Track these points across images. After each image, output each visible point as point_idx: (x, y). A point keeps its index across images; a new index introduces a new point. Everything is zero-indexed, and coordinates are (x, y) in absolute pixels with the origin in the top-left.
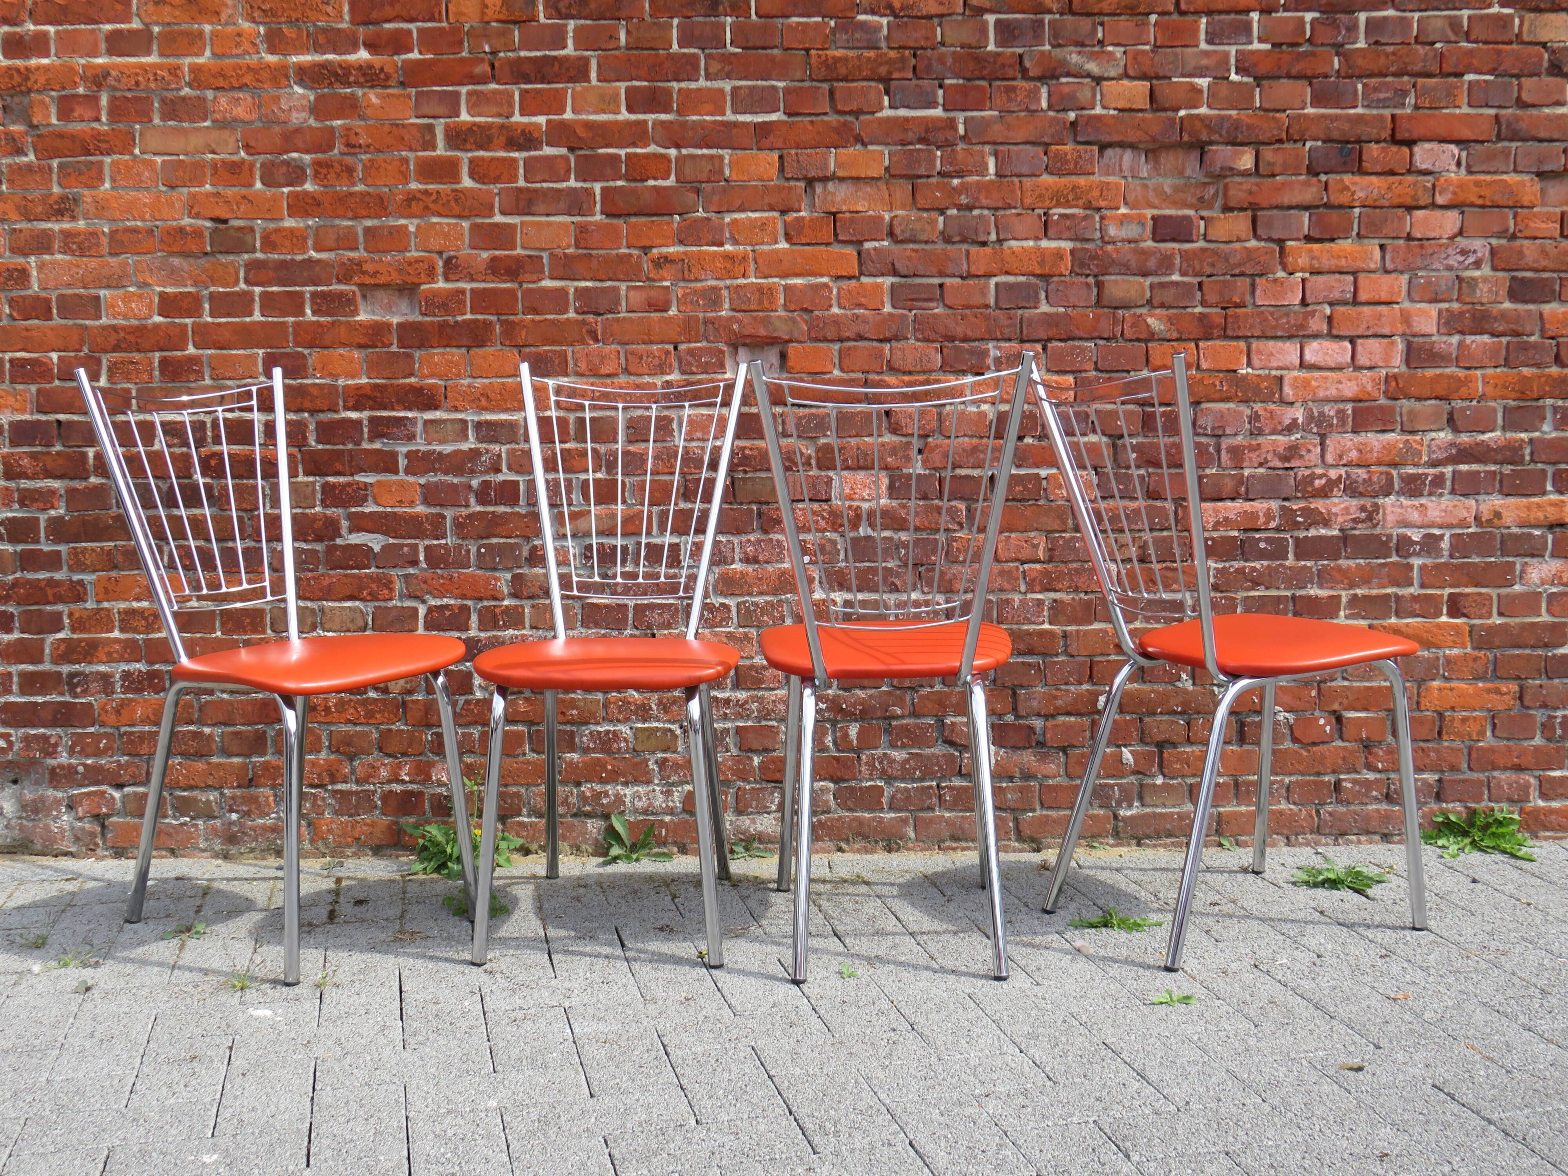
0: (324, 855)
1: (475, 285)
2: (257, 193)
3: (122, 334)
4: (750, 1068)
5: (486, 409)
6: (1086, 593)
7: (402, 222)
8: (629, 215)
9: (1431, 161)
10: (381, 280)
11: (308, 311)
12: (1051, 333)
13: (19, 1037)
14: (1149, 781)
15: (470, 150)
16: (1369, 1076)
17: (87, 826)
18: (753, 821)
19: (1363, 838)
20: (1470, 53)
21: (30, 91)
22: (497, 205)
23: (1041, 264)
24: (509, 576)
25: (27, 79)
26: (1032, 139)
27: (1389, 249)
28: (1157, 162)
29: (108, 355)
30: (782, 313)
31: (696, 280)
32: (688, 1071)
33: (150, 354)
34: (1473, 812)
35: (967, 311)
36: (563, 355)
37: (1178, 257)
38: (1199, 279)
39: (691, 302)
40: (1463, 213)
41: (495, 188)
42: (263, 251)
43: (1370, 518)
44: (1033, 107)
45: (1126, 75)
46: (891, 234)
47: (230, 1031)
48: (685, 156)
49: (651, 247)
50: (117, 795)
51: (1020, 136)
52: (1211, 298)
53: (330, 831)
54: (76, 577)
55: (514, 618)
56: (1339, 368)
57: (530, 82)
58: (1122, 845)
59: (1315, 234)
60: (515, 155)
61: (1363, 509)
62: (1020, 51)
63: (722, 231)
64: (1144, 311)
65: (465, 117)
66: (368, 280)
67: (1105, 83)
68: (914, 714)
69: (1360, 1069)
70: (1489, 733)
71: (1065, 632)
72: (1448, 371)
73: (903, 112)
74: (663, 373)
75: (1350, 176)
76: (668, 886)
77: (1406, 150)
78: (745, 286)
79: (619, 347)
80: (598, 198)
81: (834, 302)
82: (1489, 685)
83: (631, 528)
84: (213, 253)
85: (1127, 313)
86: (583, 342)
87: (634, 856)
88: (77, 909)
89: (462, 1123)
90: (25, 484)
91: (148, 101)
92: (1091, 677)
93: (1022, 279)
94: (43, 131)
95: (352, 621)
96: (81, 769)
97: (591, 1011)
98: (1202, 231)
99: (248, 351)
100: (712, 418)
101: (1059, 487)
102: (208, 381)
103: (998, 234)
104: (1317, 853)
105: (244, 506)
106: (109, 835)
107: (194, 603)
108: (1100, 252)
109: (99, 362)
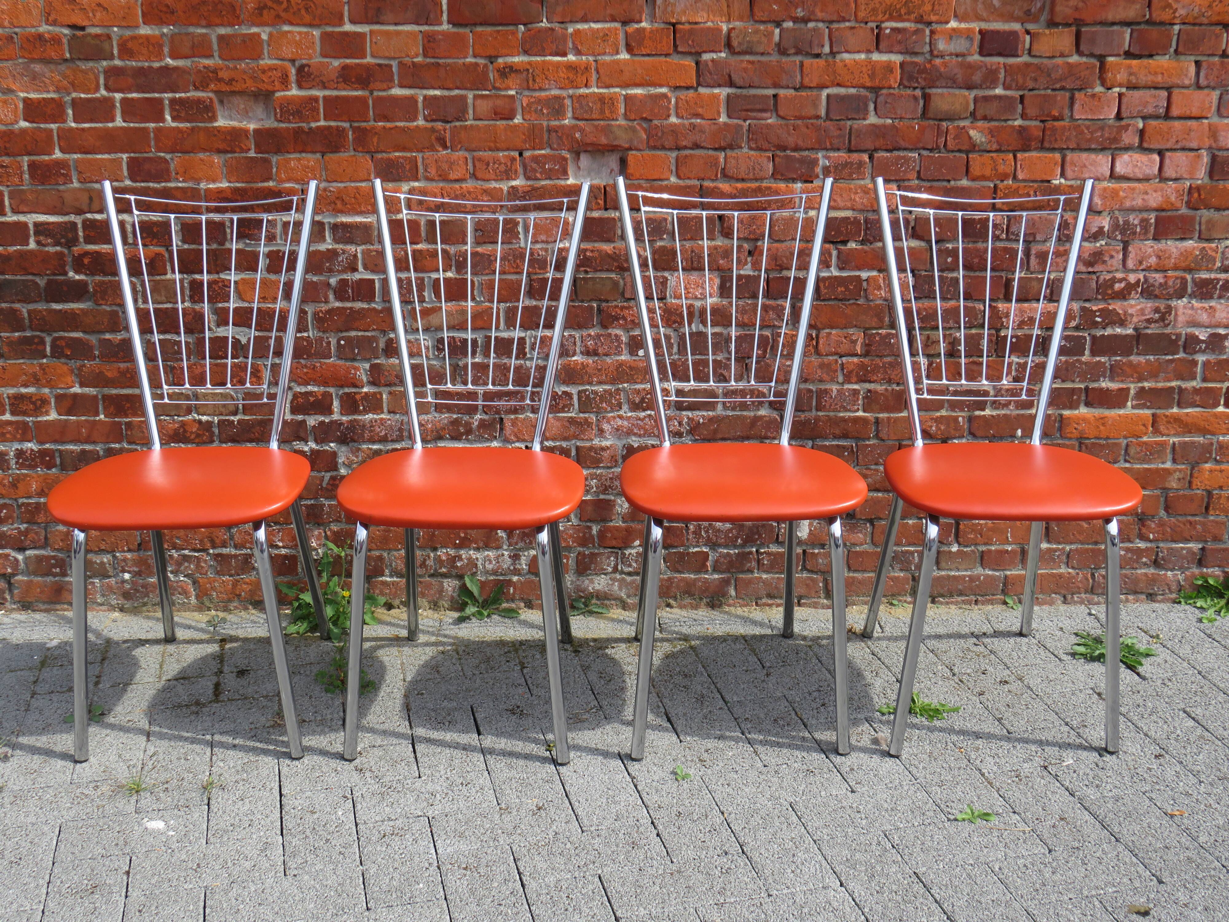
0: (208, 609)
1: (327, 93)
5: (342, 212)
7: (254, 30)
8: (475, 24)
10: (237, 87)
11: (168, 117)
12: (877, 144)
16: (1155, 921)
18: (592, 581)
19: (1131, 597)
22: (346, 14)
23: (872, 76)
24: (367, 366)
27: (1204, 65)
30: (622, 122)
31: (541, 89)
33: (19, 158)
35: (799, 122)
36: (414, 162)
37: (1002, 71)
38: (1021, 93)
39: (536, 111)
42: (120, 58)
43: (1162, 319)
46: (729, 45)
47: (127, 850)
49: (497, 57)
50: (20, 557)
52: (1032, 111)
53: (213, 588)
55: (374, 403)
56: (1147, 179)
59: (1135, 50)
61: (1157, 310)
63: (565, 41)
64: (967, 123)
66: (226, 88)
69: (1146, 914)
71: (877, 419)
74: (509, 179)
76: (516, 651)
78: (587, 95)
79: (467, 154)
80: (445, 7)
81: (672, 112)
83: (480, 323)
84: (72, 60)
85: (951, 125)
86: (432, 148)
87: (486, 613)
93: (853, 91)
95: (224, 406)
97: (452, 824)
98: (1027, 45)
99: (113, 156)
100: (555, 222)
101: (879, 288)
102: (76, 184)
103: (831, 47)
104: (1090, 614)
105: (118, 301)
106: (16, 591)
107: (77, 389)
108: (928, 66)
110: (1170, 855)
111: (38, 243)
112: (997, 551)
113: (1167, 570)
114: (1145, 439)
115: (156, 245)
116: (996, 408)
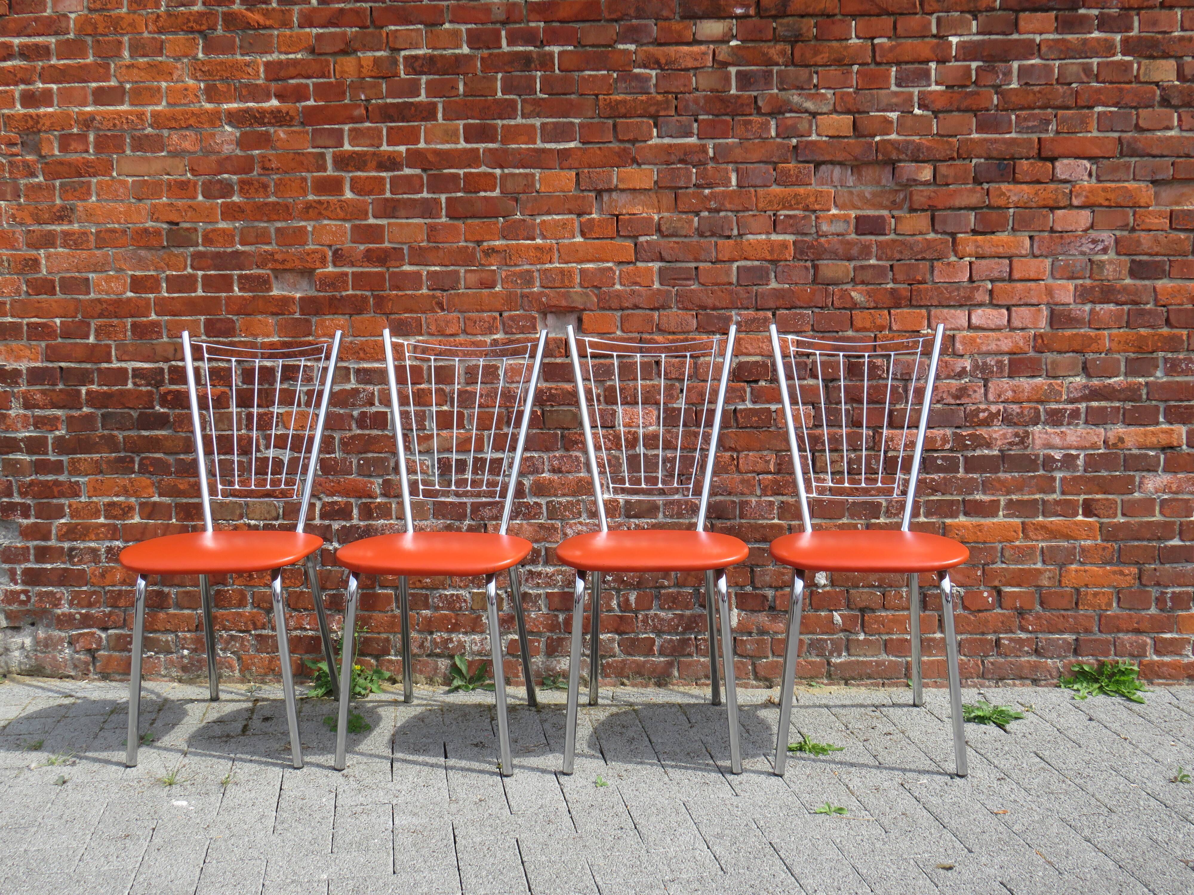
0: (249, 681)
1: (355, 269)
2: (200, 203)
3: (105, 306)
4: (511, 855)
5: (363, 359)
7: (303, 223)
8: (466, 218)
9: (1068, 173)
10: (288, 266)
11: (236, 289)
12: (778, 305)
13: (12, 817)
14: (854, 637)
15: (351, 171)
16: (955, 874)
17: (82, 657)
18: (559, 662)
19: (1017, 682)
20: (1098, 91)
21: (39, 131)
22: (370, 211)
23: (771, 252)
24: (380, 481)
25: (38, 122)
26: (764, 159)
27: (1036, 239)
28: (860, 175)
29: (95, 321)
30: (578, 289)
31: (516, 265)
32: (466, 856)
33: (124, 320)
34: (1102, 664)
35: (716, 288)
36: (419, 321)
37: (874, 246)
38: (891, 263)
39: (512, 281)
40: (1093, 212)
41: (369, 199)
42: (203, 245)
43: (1022, 442)
44: (764, 136)
45: (835, 111)
46: (659, 230)
47: (156, 816)
48: (507, 174)
49: (482, 241)
50: (103, 635)
51: (755, 157)
52: (900, 277)
53: (253, 664)
54: (73, 480)
55: (387, 512)
56: (998, 329)
57: (394, 121)
58: (834, 684)
59: (979, 228)
60: (384, 174)
61: (1017, 435)
62: (755, 93)
63: (534, 229)
64: (849, 287)
65: (347, 147)
66: (279, 266)
67: (819, 117)
68: (677, 585)
69: (950, 868)
70: (1114, 605)
71: (790, 525)
72: (1082, 331)
73: (667, 141)
74: (491, 333)
75: (1006, 184)
76: (490, 710)
77: (1049, 164)
78: (551, 269)
79: (459, 315)
80: (444, 205)
81: (617, 281)
82: (1115, 568)
83: (463, 447)
84: (168, 247)
85: (836, 289)
86: (433, 311)
87: (471, 687)
88: (68, 720)
90: (38, 412)
91: (122, 138)
93: (757, 263)
94: (49, 160)
95: (268, 512)
96: (78, 616)
97: (410, 808)
98: (893, 227)
99: (194, 318)
100: (520, 367)
102: (165, 339)
103: (739, 230)
104: (979, 694)
105: (189, 428)
106: (98, 664)
107: (156, 499)
108: (815, 243)
109: (89, 324)
110: (986, 836)
111: (135, 384)
112: (898, 640)
113: (1047, 658)
114: (1017, 543)
115: (220, 385)
116: (888, 517)
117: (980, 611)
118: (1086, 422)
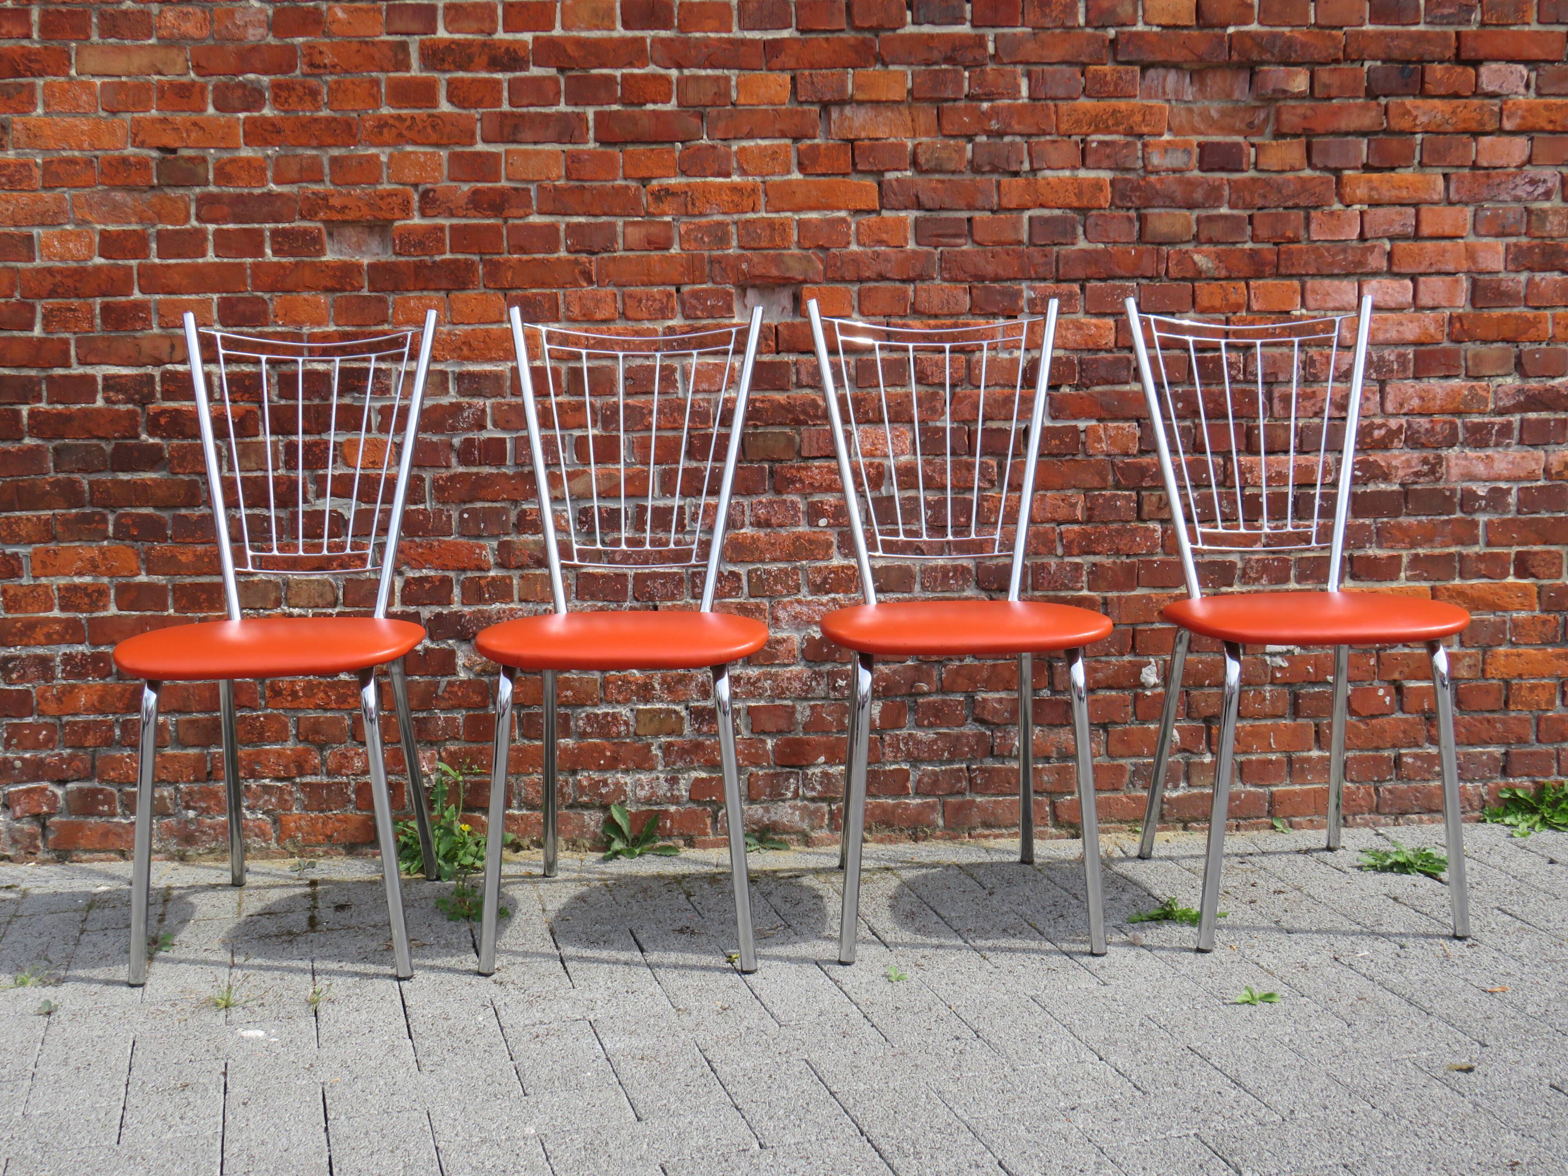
0: (292, 855)
1: (455, 221)
2: (209, 119)
3: (59, 278)
4: (807, 1083)
5: (468, 359)
6: (1128, 556)
7: (372, 151)
8: (626, 143)
9: (1498, 83)
10: (351, 215)
11: (268, 251)
12: (1089, 272)
14: (1195, 759)
15: (449, 71)
16: (1481, 1077)
17: (26, 827)
18: (767, 810)
19: (1425, 817)
22: (478, 132)
23: (1079, 195)
24: (495, 544)
26: (1068, 58)
27: (1454, 179)
28: (1203, 84)
29: (43, 302)
30: (795, 251)
31: (701, 215)
32: (740, 1089)
33: (91, 300)
34: (1541, 788)
35: (999, 248)
36: (554, 300)
37: (1227, 188)
38: (1249, 212)
39: (696, 239)
40: (1531, 139)
41: (476, 113)
42: (217, 184)
43: (1433, 471)
44: (1069, 24)
46: (915, 163)
47: (220, 1055)
48: (687, 78)
49: (650, 179)
50: (60, 792)
51: (1055, 56)
52: (1262, 232)
53: (298, 828)
54: (9, 551)
55: (502, 591)
56: (1400, 309)
58: (1168, 829)
59: (1374, 162)
60: (499, 76)
61: (1425, 461)
63: (729, 160)
64: (1190, 247)
65: (442, 33)
66: (335, 216)
68: (942, 690)
69: (1470, 1070)
70: (1558, 702)
71: (1105, 599)
72: (1516, 311)
73: (927, 29)
74: (665, 317)
75: (1412, 99)
76: (679, 883)
77: (1471, 71)
78: (754, 220)
79: (615, 290)
80: (591, 124)
81: (853, 239)
82: (1559, 650)
83: (635, 490)
84: (160, 186)
85: (1172, 250)
86: (575, 284)
87: (637, 851)
89: (500, 1153)
91: (85, 16)
92: (1133, 648)
93: (1058, 212)
95: (321, 596)
96: (18, 764)
97: (620, 1024)
98: (1253, 159)
99: (201, 296)
100: (720, 368)
101: (1100, 440)
102: (156, 330)
103: (1031, 163)
104: (1378, 834)
105: (199, 469)
106: (51, 837)
107: (143, 578)
108: (1142, 183)
109: (33, 308)
110: (1494, 1023)
111: (107, 400)
112: (1259, 762)
113: (1465, 781)
115: (248, 401)
116: (1246, 583)
117: (1373, 716)
118: (1521, 442)
